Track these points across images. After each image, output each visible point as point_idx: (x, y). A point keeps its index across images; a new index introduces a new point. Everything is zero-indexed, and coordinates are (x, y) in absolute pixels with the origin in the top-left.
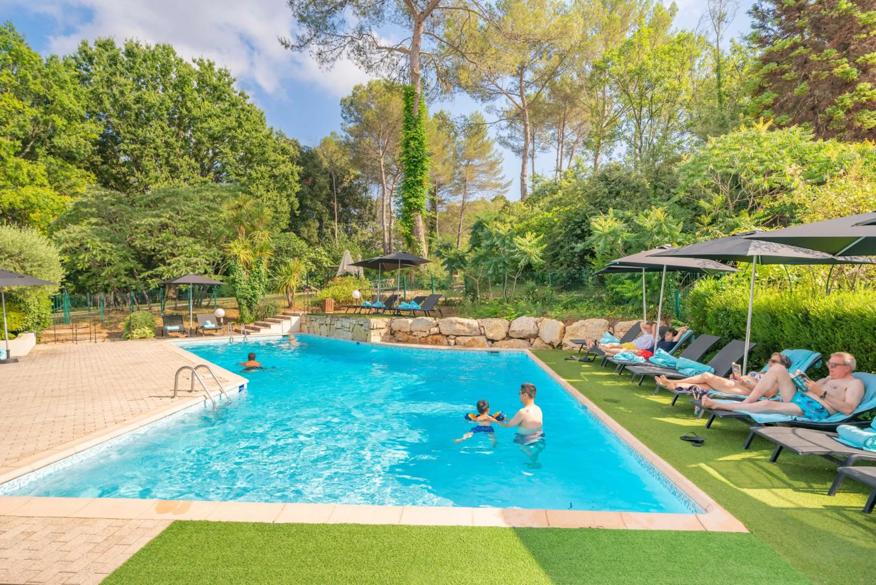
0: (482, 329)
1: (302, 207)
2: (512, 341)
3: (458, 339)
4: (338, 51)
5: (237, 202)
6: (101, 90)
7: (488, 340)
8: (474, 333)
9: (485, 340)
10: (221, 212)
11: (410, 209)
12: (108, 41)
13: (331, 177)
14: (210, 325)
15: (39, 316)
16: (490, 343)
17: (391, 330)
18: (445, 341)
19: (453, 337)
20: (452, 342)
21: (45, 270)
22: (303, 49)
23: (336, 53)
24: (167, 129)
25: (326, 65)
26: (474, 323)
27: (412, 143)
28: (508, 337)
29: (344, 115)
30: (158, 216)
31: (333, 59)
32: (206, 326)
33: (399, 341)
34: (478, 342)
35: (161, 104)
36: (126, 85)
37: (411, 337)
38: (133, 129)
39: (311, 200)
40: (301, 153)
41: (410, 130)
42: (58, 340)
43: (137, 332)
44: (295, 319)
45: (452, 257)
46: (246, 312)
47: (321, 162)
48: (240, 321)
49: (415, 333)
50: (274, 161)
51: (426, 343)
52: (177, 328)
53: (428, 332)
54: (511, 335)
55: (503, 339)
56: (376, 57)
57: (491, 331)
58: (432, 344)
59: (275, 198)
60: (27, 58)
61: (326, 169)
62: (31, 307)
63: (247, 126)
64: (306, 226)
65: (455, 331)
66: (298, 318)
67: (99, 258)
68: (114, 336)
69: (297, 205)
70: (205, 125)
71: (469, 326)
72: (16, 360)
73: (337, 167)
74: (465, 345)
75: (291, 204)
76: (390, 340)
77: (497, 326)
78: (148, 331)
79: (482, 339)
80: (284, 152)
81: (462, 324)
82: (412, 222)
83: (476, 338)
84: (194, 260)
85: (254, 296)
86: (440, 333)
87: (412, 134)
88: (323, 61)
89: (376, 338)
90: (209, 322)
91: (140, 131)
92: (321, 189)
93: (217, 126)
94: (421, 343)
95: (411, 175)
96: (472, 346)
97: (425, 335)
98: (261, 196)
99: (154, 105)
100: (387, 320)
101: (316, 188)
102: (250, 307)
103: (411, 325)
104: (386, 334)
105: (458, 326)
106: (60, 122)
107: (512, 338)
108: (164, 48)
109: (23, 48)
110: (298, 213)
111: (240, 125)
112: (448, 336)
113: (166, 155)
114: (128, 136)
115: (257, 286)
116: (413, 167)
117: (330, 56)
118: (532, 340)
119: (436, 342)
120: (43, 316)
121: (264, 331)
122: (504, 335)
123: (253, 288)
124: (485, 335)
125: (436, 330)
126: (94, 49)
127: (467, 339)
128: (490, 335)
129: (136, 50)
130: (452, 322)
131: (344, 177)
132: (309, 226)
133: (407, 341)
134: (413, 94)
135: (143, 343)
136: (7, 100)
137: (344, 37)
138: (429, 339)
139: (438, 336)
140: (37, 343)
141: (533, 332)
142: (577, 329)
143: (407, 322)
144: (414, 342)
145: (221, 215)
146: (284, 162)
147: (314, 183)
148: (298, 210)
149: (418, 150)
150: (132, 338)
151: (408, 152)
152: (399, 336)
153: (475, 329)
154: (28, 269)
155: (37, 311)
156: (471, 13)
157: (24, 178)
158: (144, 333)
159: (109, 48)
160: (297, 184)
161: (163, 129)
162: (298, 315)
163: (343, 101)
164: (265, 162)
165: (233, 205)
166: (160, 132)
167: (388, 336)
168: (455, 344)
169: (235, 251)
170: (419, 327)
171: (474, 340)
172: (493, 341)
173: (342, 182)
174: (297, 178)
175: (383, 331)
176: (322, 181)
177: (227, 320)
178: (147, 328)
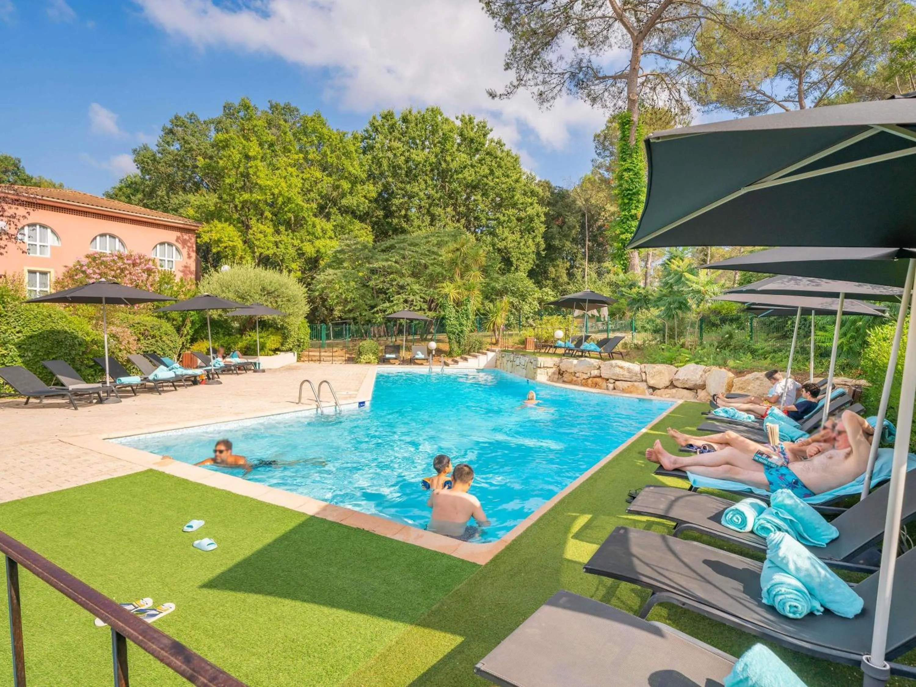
0: (644, 375)
1: (549, 247)
2: (674, 391)
3: (617, 383)
4: (558, 88)
5: (455, 246)
6: (381, 155)
7: (650, 387)
8: (634, 378)
9: (646, 387)
10: (441, 256)
11: (624, 246)
12: (389, 112)
13: (583, 215)
14: (420, 355)
15: (298, 340)
16: (651, 390)
17: (560, 370)
18: (604, 384)
19: (612, 381)
20: (611, 386)
21: (292, 304)
22: (511, 96)
23: (556, 91)
24: (430, 182)
25: (546, 105)
26: (636, 367)
27: (626, 174)
28: (672, 385)
29: (598, 151)
30: (387, 260)
31: (554, 98)
32: (417, 357)
33: (564, 382)
34: (637, 388)
35: (426, 161)
36: (398, 148)
37: (575, 378)
38: (403, 186)
39: (560, 240)
40: (552, 193)
41: (625, 161)
42: (312, 360)
43: (364, 358)
44: (491, 355)
45: (635, 296)
46: (455, 346)
47: (574, 201)
48: (449, 354)
49: (577, 375)
50: (522, 204)
51: (586, 385)
52: (393, 356)
53: (589, 374)
54: (675, 383)
55: (667, 387)
56: (598, 88)
57: (653, 377)
58: (592, 387)
59: (519, 240)
60: (327, 137)
61: (580, 207)
62: (292, 333)
63: (498, 172)
64: (554, 266)
65: (614, 374)
66: (493, 354)
67: (344, 296)
68: (351, 360)
69: (543, 246)
70: (460, 176)
71: (629, 371)
72: (263, 371)
73: (592, 205)
74: (623, 391)
75: (538, 245)
76: (558, 381)
77: (660, 373)
78: (372, 357)
79: (643, 386)
80: (533, 193)
81: (622, 368)
82: (626, 259)
83: (636, 384)
84: (411, 298)
85: (462, 332)
86: (600, 377)
87: (627, 165)
88: (543, 102)
89: (542, 377)
90: (419, 353)
91: (408, 187)
92: (570, 228)
93: (471, 176)
94: (582, 385)
95: (625, 210)
96: (631, 392)
97: (585, 376)
98: (506, 238)
99: (420, 163)
100: (556, 359)
101: (565, 228)
102: (459, 342)
103: (575, 366)
104: (554, 373)
105: (618, 370)
106: (346, 185)
107: (675, 387)
108: (432, 111)
109: (325, 131)
110: (543, 253)
111: (492, 172)
112: (608, 380)
113: (427, 206)
114: (400, 192)
115: (465, 322)
116: (626, 201)
117: (550, 95)
118: (699, 391)
119: (596, 385)
120: (302, 341)
121: (462, 364)
122: (668, 383)
123: (461, 324)
124: (646, 381)
125: (595, 372)
126: (379, 121)
127: (625, 385)
128: (651, 382)
129: (409, 117)
130: (612, 365)
131: (599, 214)
132: (558, 266)
133: (570, 382)
134: (629, 122)
135: (367, 366)
136: (312, 172)
137: (563, 74)
138: (590, 381)
139: (597, 379)
140: (297, 361)
141: (700, 382)
142: (748, 383)
143: (571, 363)
144: (576, 383)
145: (441, 258)
146: (532, 204)
147: (564, 222)
148: (544, 250)
149: (632, 182)
150: (360, 362)
151: (621, 185)
152: (566, 377)
153: (636, 375)
154: (280, 303)
155: (296, 336)
156: (702, 20)
157: (319, 233)
158: (369, 359)
159: (389, 118)
160: (542, 225)
161: (426, 183)
162: (493, 351)
163: (597, 136)
164: (514, 206)
165: (451, 248)
166: (423, 186)
167: (556, 376)
168: (614, 389)
169: (446, 290)
170: (581, 368)
171: (633, 386)
172: (654, 389)
173: (597, 220)
174: (543, 219)
175: (551, 371)
176: (572, 220)
177: (439, 352)
178: (371, 355)
